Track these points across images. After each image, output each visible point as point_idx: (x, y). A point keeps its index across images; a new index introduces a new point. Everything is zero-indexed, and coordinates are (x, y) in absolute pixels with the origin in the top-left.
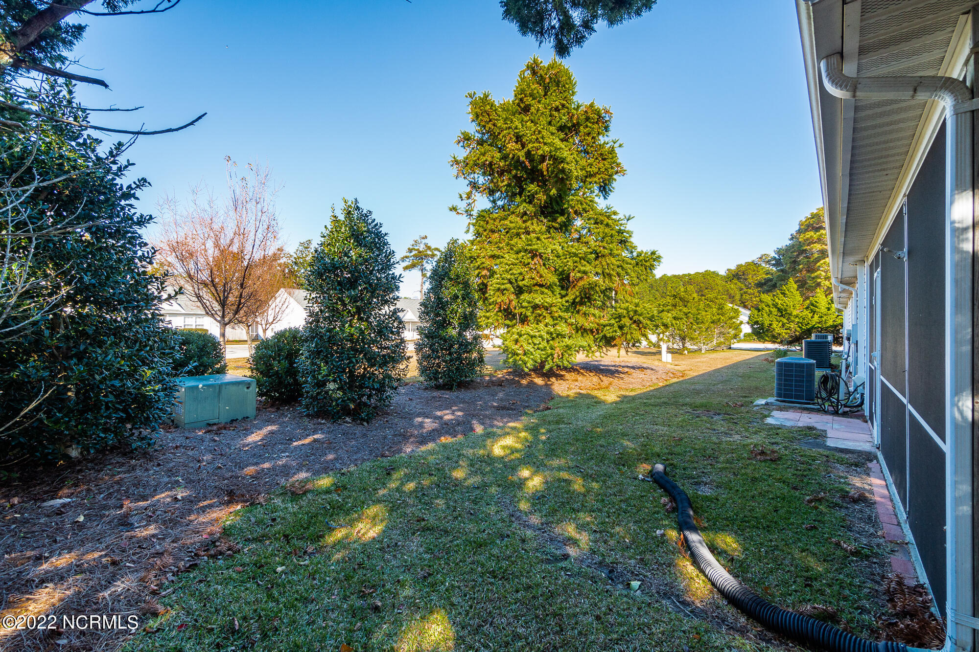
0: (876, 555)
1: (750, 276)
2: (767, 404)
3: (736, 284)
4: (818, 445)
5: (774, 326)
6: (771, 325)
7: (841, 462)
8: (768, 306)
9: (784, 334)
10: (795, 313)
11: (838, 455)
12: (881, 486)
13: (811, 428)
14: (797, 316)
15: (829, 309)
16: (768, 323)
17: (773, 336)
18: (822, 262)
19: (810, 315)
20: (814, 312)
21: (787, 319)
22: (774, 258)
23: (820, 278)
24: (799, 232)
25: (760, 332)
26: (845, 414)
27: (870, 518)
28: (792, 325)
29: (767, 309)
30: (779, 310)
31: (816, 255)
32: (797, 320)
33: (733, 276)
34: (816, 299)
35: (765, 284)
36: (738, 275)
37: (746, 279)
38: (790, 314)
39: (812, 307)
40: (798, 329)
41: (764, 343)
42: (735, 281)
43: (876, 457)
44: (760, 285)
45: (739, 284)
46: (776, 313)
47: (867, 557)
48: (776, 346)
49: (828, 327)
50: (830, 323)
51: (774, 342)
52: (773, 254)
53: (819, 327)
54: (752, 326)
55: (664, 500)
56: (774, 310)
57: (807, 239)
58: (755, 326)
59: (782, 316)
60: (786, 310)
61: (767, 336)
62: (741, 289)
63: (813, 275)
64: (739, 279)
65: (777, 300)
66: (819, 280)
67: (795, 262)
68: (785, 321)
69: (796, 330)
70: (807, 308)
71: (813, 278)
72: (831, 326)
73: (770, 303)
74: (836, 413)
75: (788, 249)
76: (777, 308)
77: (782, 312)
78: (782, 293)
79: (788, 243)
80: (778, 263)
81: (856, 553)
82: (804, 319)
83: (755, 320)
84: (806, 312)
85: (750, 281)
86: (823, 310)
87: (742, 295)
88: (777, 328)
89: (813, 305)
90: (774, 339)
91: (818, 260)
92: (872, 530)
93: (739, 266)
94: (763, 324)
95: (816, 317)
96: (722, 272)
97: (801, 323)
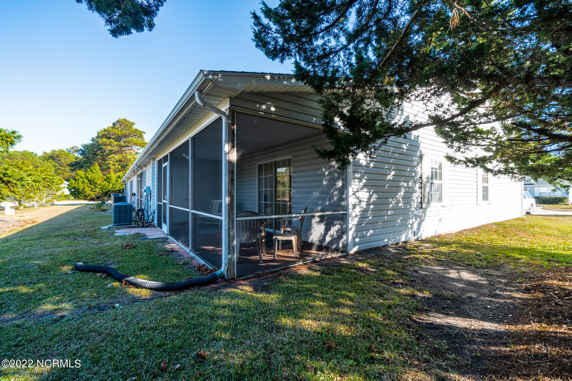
0: (189, 263)
1: (63, 159)
2: (109, 228)
3: (51, 163)
4: (145, 239)
5: (86, 190)
6: (84, 189)
7: (159, 242)
8: (82, 178)
9: (92, 195)
10: (99, 182)
11: (156, 240)
12: (176, 246)
13: (138, 233)
14: (100, 184)
15: (117, 181)
16: (82, 188)
17: (85, 196)
18: (111, 156)
19: (108, 184)
20: (109, 182)
21: (94, 186)
22: (81, 150)
23: (110, 164)
24: (98, 137)
25: (76, 193)
26: (147, 227)
27: (179, 255)
28: (97, 189)
29: (81, 179)
30: (89, 181)
31: (107, 152)
32: (100, 186)
33: (49, 157)
34: (110, 176)
35: (75, 165)
36: (53, 157)
37: (59, 160)
38: (96, 183)
39: (108, 180)
40: (101, 192)
41: (78, 200)
42: (51, 160)
43: (168, 238)
44: (71, 165)
45: (54, 163)
46: (87, 182)
47: (187, 264)
48: (86, 202)
49: (116, 191)
50: (118, 188)
51: (85, 199)
52: (81, 147)
53: (112, 191)
54: (70, 190)
55: (98, 275)
56: (86, 181)
57: (103, 142)
58: (73, 190)
59: (90, 184)
60: (93, 181)
61: (81, 196)
62: (55, 167)
63: (106, 162)
64: (54, 159)
65: (88, 175)
66: (110, 166)
67: (95, 154)
68: (93, 187)
69: (99, 192)
70: (105, 180)
71: (106, 164)
72: (118, 190)
73: (83, 176)
74: (143, 227)
75: (91, 146)
76: (88, 179)
77: (90, 182)
78: (91, 171)
79: (91, 142)
80: (83, 153)
81: (184, 264)
82: (104, 186)
83: (73, 186)
84: (105, 182)
85: (63, 162)
86: (114, 182)
87: (56, 171)
88: (88, 191)
89: (108, 178)
90: (85, 198)
91: (108, 155)
92: (183, 258)
93: (54, 151)
94: (78, 189)
95: (111, 185)
96: (40, 154)
97: (102, 188)
